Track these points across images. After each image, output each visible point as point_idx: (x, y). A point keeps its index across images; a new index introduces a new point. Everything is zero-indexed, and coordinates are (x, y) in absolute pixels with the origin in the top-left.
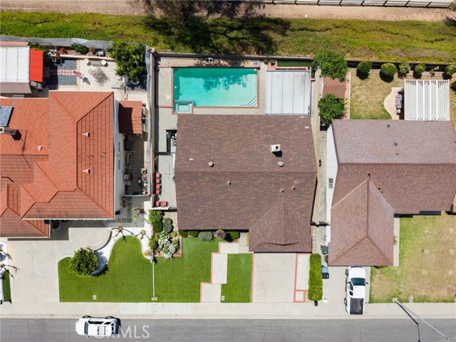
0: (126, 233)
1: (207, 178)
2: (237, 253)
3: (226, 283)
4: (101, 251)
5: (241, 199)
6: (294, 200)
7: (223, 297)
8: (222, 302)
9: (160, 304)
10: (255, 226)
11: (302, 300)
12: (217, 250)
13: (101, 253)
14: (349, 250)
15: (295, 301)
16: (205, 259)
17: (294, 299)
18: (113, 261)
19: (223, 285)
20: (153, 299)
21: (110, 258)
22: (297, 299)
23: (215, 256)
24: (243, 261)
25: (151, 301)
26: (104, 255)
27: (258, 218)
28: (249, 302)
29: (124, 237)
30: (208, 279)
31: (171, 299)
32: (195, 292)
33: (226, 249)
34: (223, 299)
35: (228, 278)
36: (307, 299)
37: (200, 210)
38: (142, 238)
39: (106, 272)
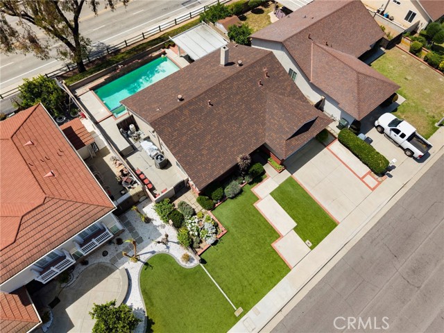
0: (144, 258)
1: (186, 112)
2: (278, 186)
3: (295, 224)
4: (128, 304)
5: (234, 114)
6: (277, 88)
7: (308, 241)
8: (312, 248)
9: (250, 313)
10: (267, 134)
11: (377, 183)
12: (257, 199)
13: (131, 308)
14: (359, 94)
15: (373, 189)
16: (253, 215)
17: (370, 187)
18: (152, 305)
19: (295, 229)
20: (237, 314)
21: (146, 304)
22: (372, 186)
23: (259, 205)
24: (290, 189)
25: (237, 319)
26: (135, 307)
27: (264, 124)
28: (336, 225)
29: (146, 264)
30: (275, 235)
31: (258, 295)
32: (275, 260)
33: (264, 190)
34: (311, 245)
35: (293, 217)
36: (380, 179)
37: (205, 152)
38: (168, 248)
39: (153, 327)
